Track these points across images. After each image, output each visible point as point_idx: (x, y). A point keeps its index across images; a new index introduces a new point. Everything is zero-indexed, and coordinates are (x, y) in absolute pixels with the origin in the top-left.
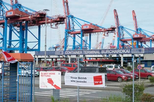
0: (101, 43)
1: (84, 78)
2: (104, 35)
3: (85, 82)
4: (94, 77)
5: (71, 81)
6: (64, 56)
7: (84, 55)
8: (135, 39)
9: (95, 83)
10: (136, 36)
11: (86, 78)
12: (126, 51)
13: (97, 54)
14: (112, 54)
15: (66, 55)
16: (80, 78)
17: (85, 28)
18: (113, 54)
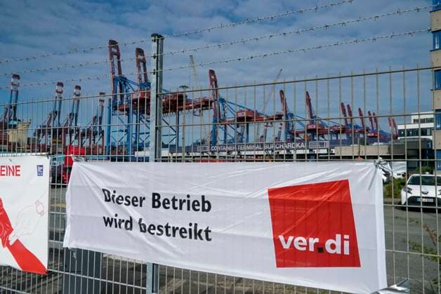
0: (262, 137)
1: (195, 204)
2: (267, 126)
3: (198, 234)
4: (271, 192)
5: (108, 222)
6: (210, 153)
7: (239, 152)
8: (309, 131)
9: (286, 246)
10: (310, 127)
11: (205, 205)
12: (300, 145)
13: (258, 150)
14: (279, 149)
15: (213, 152)
16: (166, 202)
17: (240, 115)
18: (282, 149)
